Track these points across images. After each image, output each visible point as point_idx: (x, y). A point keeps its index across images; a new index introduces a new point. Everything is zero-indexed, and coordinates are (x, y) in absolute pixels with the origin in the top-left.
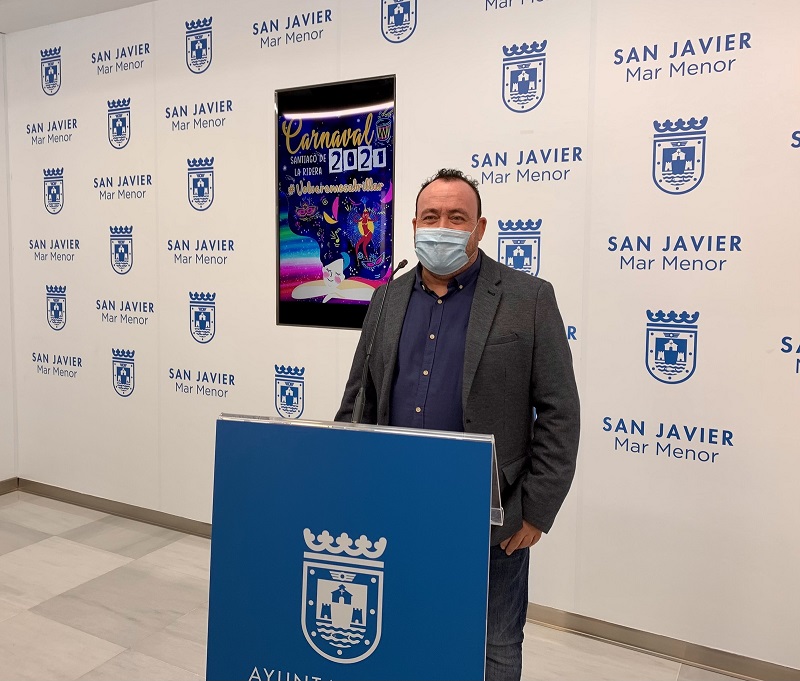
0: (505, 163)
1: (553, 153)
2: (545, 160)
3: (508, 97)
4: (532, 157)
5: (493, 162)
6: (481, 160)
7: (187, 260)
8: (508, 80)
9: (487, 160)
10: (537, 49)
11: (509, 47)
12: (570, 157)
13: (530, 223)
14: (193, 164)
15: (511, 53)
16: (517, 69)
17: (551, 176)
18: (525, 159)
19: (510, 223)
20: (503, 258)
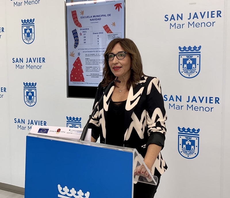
0: (182, 19)
1: (206, 14)
2: (203, 17)
4: (196, 16)
5: (176, 18)
6: (169, 17)
7: (22, 67)
9: (173, 17)
12: (215, 15)
13: (195, 48)
14: (24, 22)
18: (192, 17)
19: (185, 48)
20: (181, 65)
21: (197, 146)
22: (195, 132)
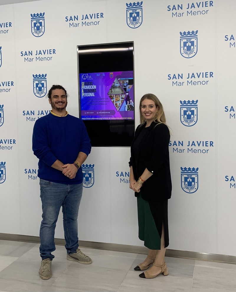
0: (182, 78)
1: (201, 74)
2: (199, 77)
3: (182, 52)
4: (193, 76)
5: (177, 77)
6: (172, 76)
7: (33, 120)
8: (182, 45)
9: (174, 77)
10: (194, 34)
11: (182, 32)
12: (209, 76)
13: (193, 101)
15: (183, 35)
16: (186, 41)
17: (201, 83)
18: (190, 77)
19: (185, 102)
20: (182, 115)
21: (196, 182)
22: (195, 171)
